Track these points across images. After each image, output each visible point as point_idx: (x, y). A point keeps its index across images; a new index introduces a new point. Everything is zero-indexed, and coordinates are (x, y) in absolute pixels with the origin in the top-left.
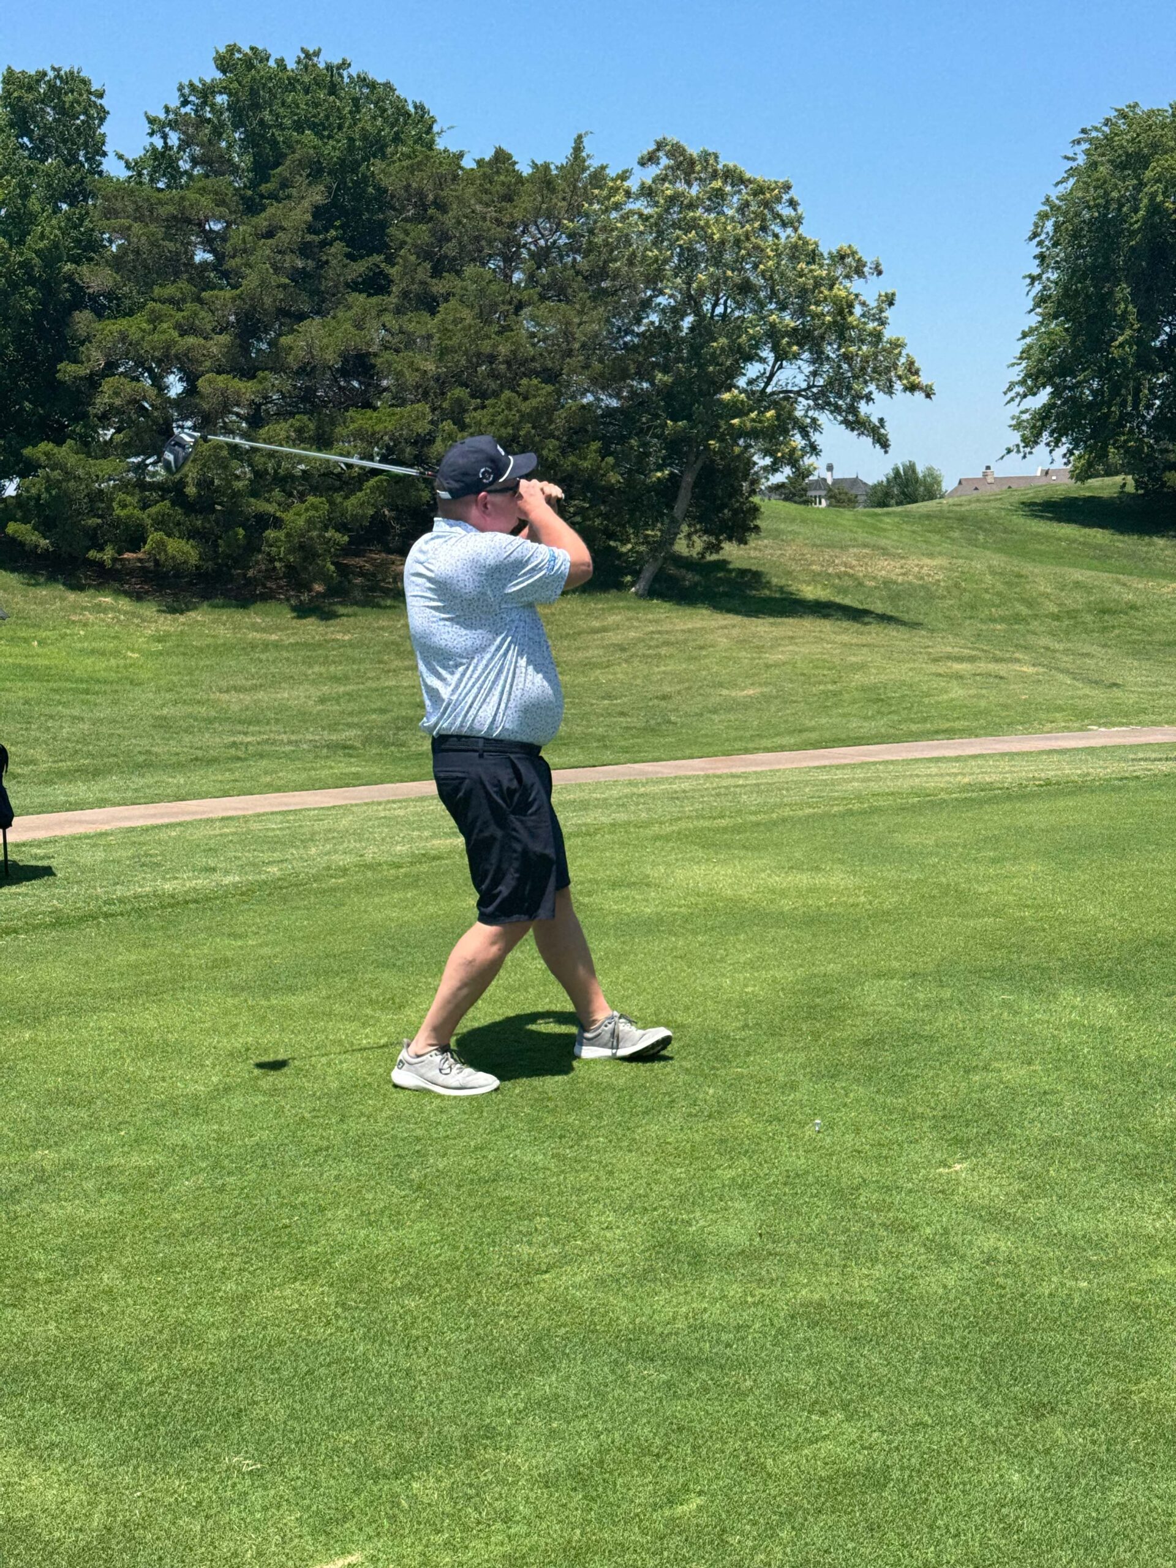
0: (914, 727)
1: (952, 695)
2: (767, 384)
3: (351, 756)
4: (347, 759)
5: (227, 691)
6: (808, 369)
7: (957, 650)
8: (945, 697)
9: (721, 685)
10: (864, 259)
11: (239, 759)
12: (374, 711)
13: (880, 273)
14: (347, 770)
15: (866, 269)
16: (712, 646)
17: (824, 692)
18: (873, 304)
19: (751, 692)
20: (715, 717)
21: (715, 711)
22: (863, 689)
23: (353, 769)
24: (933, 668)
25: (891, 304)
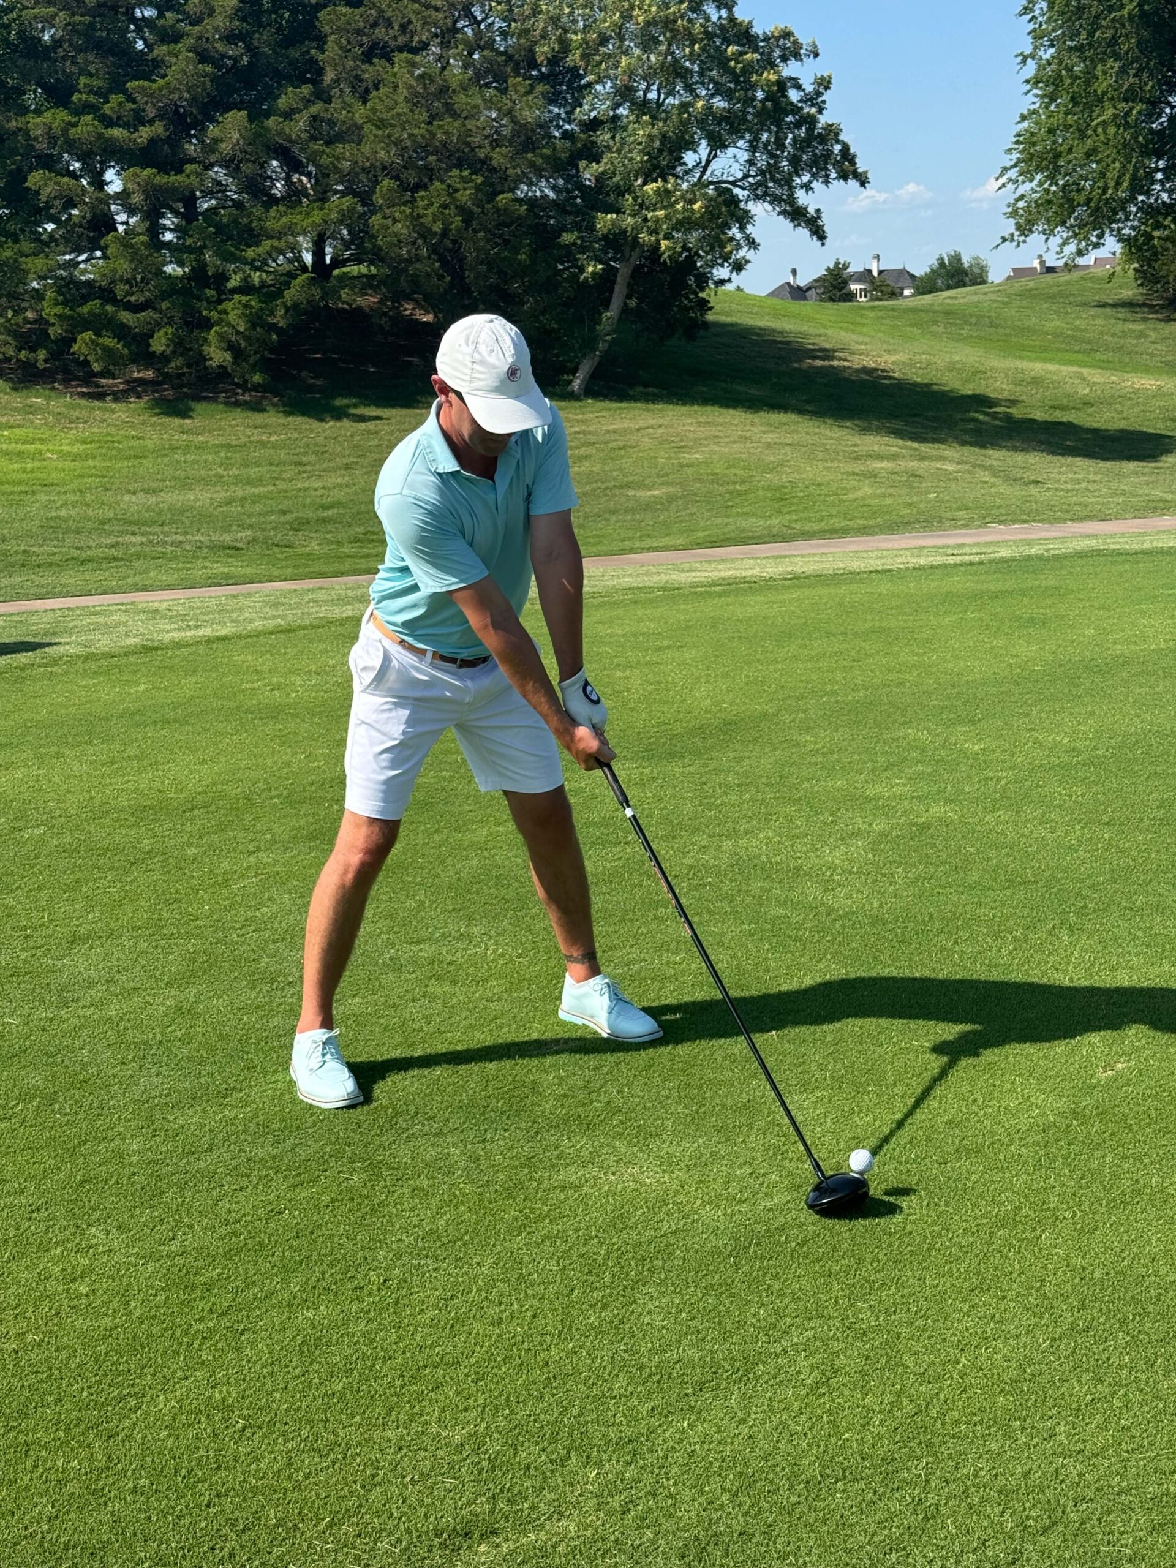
0: (808, 527)
1: (860, 494)
2: (703, 173)
3: (231, 557)
4: (224, 560)
5: (134, 493)
6: (744, 156)
7: (883, 447)
8: (851, 496)
9: (628, 486)
10: (800, 41)
11: (115, 559)
12: (272, 512)
13: (816, 55)
14: (222, 569)
15: (802, 52)
16: (631, 447)
17: (731, 493)
18: (809, 88)
19: (656, 493)
20: (614, 518)
21: (613, 512)
22: (769, 489)
23: (226, 570)
24: (851, 467)
25: (827, 88)
